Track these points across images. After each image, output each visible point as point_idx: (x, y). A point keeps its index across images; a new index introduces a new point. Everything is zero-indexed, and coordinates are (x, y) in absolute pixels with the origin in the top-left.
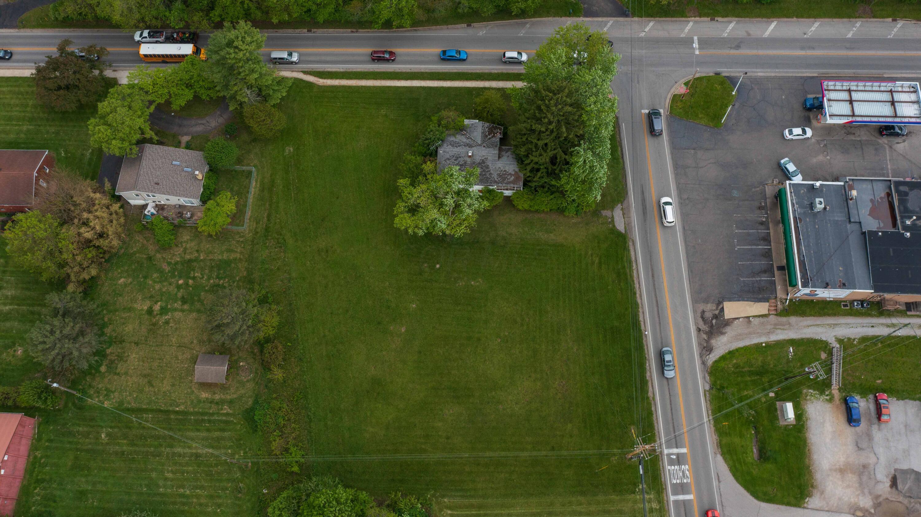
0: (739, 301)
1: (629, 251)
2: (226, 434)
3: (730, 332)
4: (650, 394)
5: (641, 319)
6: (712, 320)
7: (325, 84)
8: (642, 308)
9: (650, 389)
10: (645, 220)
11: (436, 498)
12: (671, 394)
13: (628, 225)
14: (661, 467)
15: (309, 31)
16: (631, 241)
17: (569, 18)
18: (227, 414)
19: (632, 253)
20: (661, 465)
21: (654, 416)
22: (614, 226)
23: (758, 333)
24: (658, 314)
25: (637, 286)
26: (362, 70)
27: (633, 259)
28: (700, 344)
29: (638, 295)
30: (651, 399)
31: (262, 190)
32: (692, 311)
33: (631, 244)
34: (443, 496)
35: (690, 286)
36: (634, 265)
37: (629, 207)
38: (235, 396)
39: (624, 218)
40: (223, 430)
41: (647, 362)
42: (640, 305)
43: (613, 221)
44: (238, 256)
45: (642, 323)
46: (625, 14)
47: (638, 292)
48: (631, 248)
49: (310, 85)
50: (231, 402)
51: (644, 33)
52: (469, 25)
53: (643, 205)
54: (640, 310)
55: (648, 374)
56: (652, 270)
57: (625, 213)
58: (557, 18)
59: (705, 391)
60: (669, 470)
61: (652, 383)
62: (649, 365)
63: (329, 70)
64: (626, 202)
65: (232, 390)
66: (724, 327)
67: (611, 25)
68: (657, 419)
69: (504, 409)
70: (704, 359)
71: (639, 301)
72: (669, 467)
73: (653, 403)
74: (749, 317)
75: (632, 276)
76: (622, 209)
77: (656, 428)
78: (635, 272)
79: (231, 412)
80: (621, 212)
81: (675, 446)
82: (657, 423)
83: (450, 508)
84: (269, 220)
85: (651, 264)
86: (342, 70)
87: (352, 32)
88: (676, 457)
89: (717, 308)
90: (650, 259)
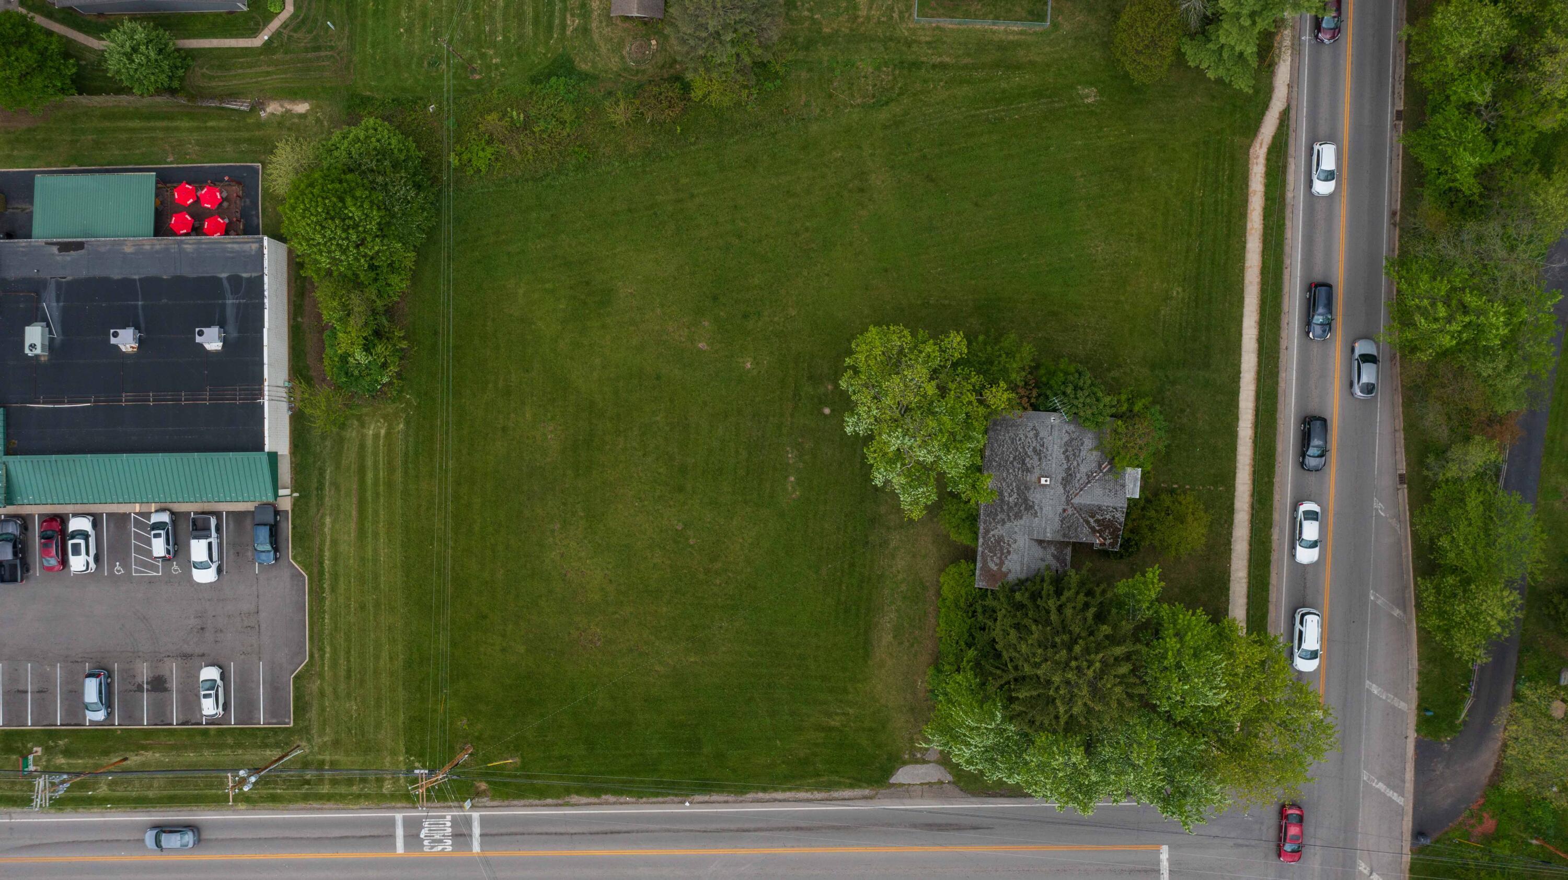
1: (852, 786)
4: (575, 799)
5: (715, 797)
7: (1252, 160)
8: (735, 802)
9: (584, 800)
10: (915, 826)
11: (404, 410)
13: (905, 791)
14: (450, 804)
15: (1399, 115)
16: (873, 792)
17: (1414, 705)
18: (564, 26)
19: (847, 793)
21: (537, 802)
22: (905, 763)
24: (723, 830)
25: (779, 795)
26: (1288, 242)
27: (835, 794)
29: (761, 795)
30: (567, 799)
33: (867, 792)
36: (822, 795)
37: (945, 797)
38: (596, 37)
39: (922, 784)
41: (634, 800)
42: (741, 799)
43: (917, 762)
45: (706, 798)
46: (1418, 833)
47: (767, 796)
48: (857, 792)
49: (1252, 129)
50: (585, 30)
51: (1366, 872)
52: (1401, 477)
53: (947, 825)
54: (731, 798)
55: (611, 798)
56: (809, 829)
57: (933, 789)
58: (1415, 679)
60: (444, 817)
61: (594, 804)
62: (627, 803)
63: (1291, 168)
64: (957, 790)
65: (606, 31)
67: (1390, 800)
68: (532, 806)
69: (553, 531)
71: (750, 796)
72: (449, 818)
73: (560, 802)
75: (797, 789)
76: (941, 783)
77: (515, 802)
78: (808, 795)
79: (568, 33)
80: (934, 780)
81: (484, 832)
82: (524, 806)
83: (388, 434)
85: (823, 828)
86: (1289, 195)
87: (1394, 214)
88: (466, 832)
90: (831, 827)
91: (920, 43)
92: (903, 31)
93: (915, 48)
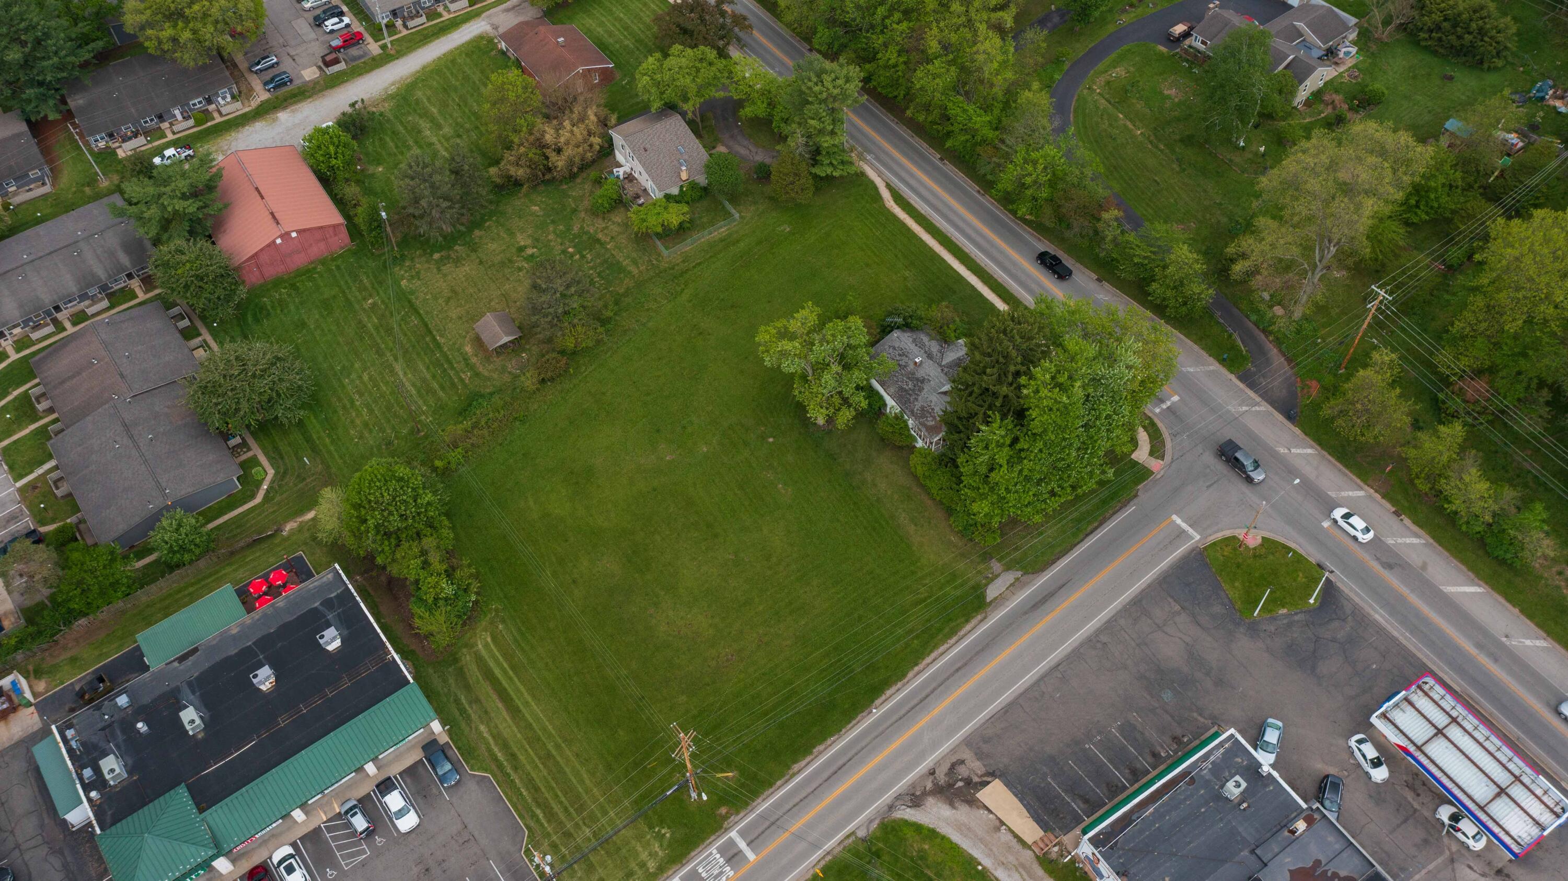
0: (1016, 795)
1: (967, 621)
2: (441, 394)
3: (963, 813)
4: (796, 767)
5: (888, 693)
6: (961, 780)
7: (891, 209)
8: (904, 685)
9: (803, 763)
10: (1026, 613)
11: (497, 615)
12: (816, 792)
13: (1000, 600)
14: (708, 842)
15: (941, 159)
16: (983, 615)
17: (1218, 365)
18: (462, 380)
19: (968, 627)
20: (710, 840)
21: (771, 790)
22: (987, 585)
23: (991, 850)
24: (913, 708)
25: (928, 660)
26: (941, 228)
27: (962, 633)
28: (913, 785)
29: (916, 669)
30: (791, 772)
31: (722, 240)
32: (952, 747)
33: (979, 617)
34: (503, 621)
35: (984, 723)
36: (955, 639)
37: (1027, 584)
38: (486, 374)
39: (1007, 589)
40: (442, 388)
41: (836, 737)
42: (905, 680)
43: (992, 580)
44: (635, 272)
45: (883, 697)
47: (921, 666)
48: (973, 622)
49: (878, 197)
50: (477, 374)
51: (1286, 451)
52: (1099, 280)
53: (1044, 598)
54: (899, 684)
55: (821, 747)
56: (966, 664)
57: (1015, 586)
58: (1204, 354)
59: (853, 833)
60: (711, 854)
61: (812, 760)
62: (834, 742)
63: (912, 202)
64: (1031, 576)
65: (491, 367)
66: (963, 801)
67: (1259, 412)
68: (769, 795)
70: (897, 803)
71: (910, 675)
72: (715, 852)
73: (787, 777)
74: (1005, 824)
75: (936, 647)
76: (1017, 579)
77: (756, 802)
78: (946, 646)
79: (467, 381)
80: (1012, 581)
81: (749, 840)
82: (764, 800)
83: (494, 639)
84: (694, 267)
85: (971, 659)
86: (923, 212)
87: (979, 192)
88: (735, 851)
89: (982, 776)
90: (978, 653)
91: (678, 264)
92: (664, 265)
93: (676, 268)
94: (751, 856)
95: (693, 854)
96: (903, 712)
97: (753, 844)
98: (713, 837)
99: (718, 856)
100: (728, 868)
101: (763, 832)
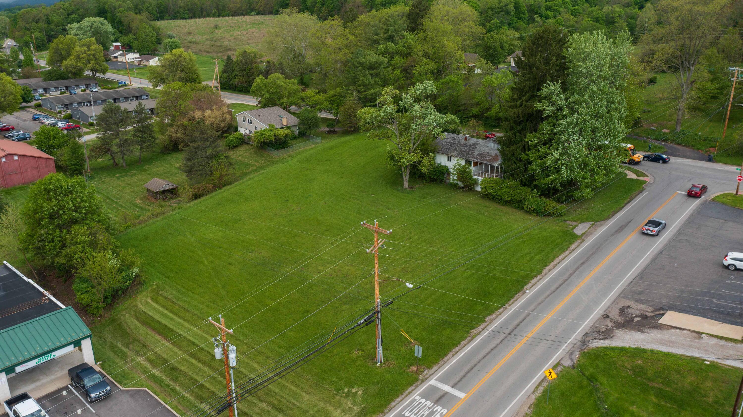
0: (696, 315)
3: (654, 334)
4: (475, 331)
5: (533, 281)
6: (636, 317)
8: (543, 276)
9: (480, 328)
10: (613, 235)
12: (503, 343)
13: (588, 233)
14: (407, 392)
16: (581, 240)
19: (574, 246)
20: (409, 390)
21: (457, 348)
22: (572, 230)
23: (707, 351)
24: (560, 285)
25: (554, 263)
27: (571, 248)
28: (595, 326)
29: (547, 268)
31: (312, 148)
32: (613, 300)
34: (164, 289)
35: (629, 285)
36: (567, 252)
37: (602, 225)
39: (589, 229)
41: (502, 309)
43: (574, 227)
45: (531, 284)
47: (550, 266)
53: (621, 227)
54: (539, 276)
55: (492, 317)
57: (593, 227)
59: (559, 364)
60: (414, 400)
61: (488, 325)
62: (502, 312)
64: (602, 222)
66: (649, 328)
68: (456, 353)
70: (588, 339)
71: (545, 271)
72: (418, 398)
73: (469, 338)
74: (702, 333)
75: (555, 257)
76: (593, 224)
77: (446, 358)
80: (590, 225)
81: (452, 384)
82: (453, 355)
83: (155, 300)
85: (589, 258)
88: (441, 393)
89: (652, 312)
90: (592, 255)
94: (461, 395)
95: (393, 404)
96: (553, 288)
97: (458, 386)
98: (411, 389)
99: (423, 400)
100: (439, 408)
101: (464, 376)
